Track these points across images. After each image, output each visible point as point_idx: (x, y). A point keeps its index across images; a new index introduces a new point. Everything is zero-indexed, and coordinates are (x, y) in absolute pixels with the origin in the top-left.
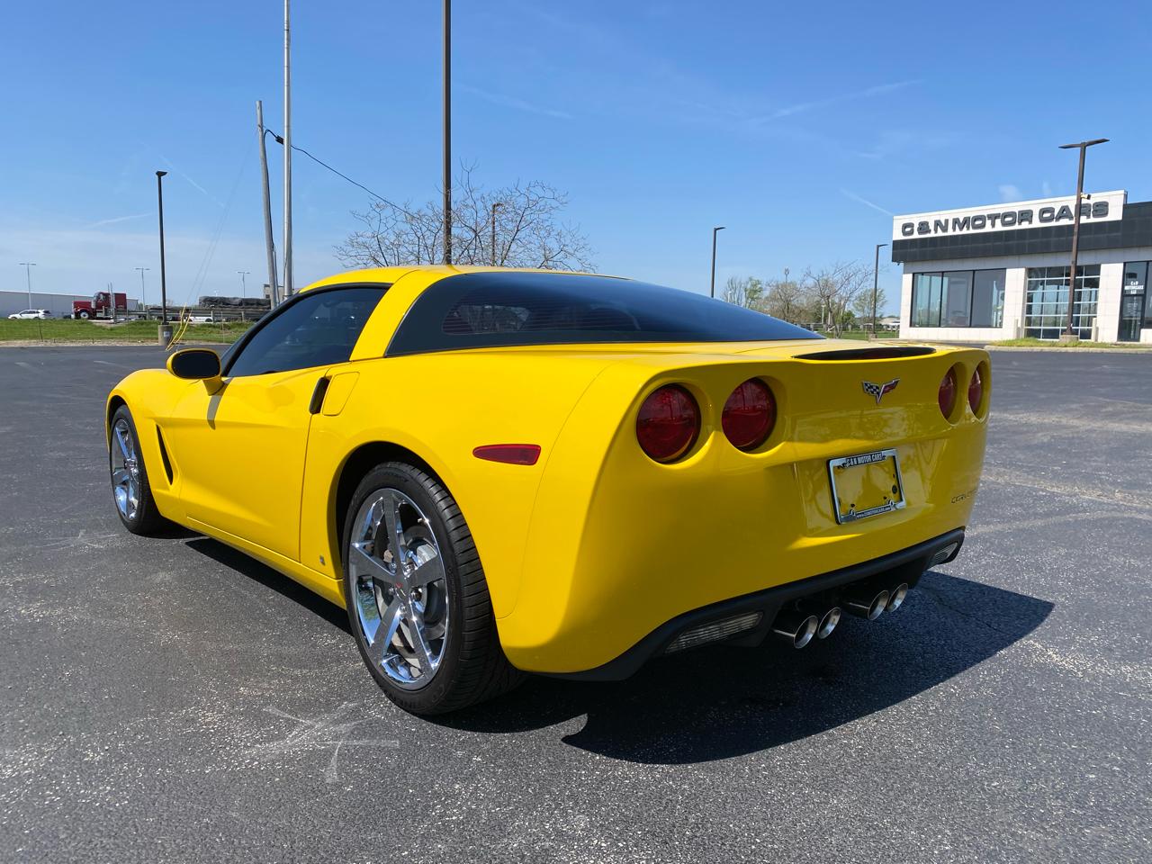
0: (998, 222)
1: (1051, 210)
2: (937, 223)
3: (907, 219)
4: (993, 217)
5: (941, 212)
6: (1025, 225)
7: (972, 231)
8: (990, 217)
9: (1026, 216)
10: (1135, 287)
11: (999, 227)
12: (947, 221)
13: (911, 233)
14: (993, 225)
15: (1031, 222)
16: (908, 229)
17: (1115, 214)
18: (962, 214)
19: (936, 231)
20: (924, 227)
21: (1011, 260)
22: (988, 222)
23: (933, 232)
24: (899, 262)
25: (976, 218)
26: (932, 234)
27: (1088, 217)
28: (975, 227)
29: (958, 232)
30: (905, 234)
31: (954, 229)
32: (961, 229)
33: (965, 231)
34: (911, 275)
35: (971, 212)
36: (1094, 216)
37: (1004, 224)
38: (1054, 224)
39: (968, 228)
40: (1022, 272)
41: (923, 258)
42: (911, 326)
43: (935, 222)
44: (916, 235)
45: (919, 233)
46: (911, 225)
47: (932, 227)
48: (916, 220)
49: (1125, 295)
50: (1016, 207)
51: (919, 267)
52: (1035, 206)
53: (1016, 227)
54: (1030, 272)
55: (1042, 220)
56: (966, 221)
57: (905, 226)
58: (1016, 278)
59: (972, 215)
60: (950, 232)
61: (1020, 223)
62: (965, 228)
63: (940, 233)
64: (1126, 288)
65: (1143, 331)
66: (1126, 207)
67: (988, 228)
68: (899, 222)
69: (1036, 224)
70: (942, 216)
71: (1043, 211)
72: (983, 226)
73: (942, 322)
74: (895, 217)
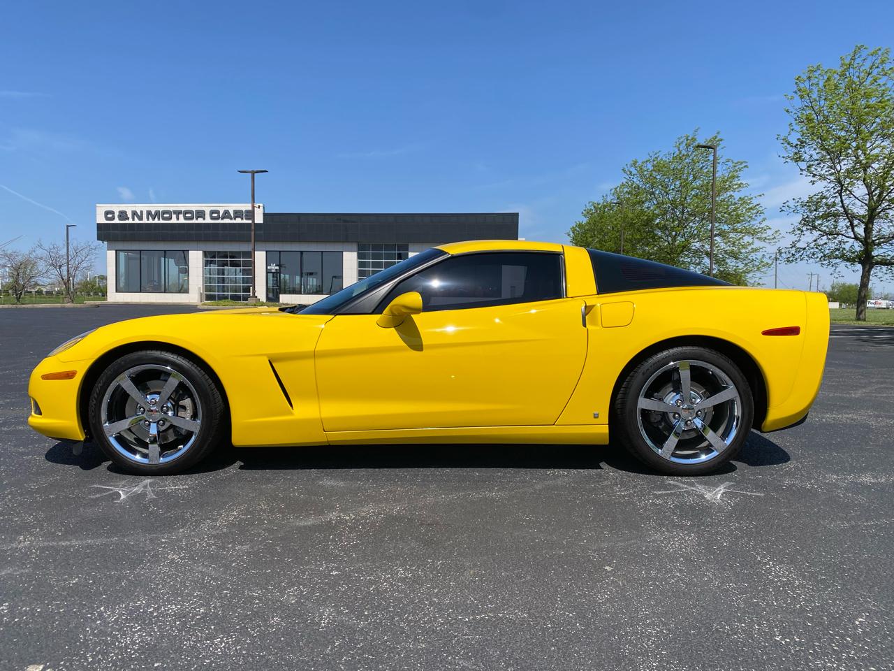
0: (181, 216)
1: (217, 212)
2: (134, 213)
3: (109, 207)
4: (178, 213)
5: (137, 205)
6: (200, 221)
7: (162, 221)
8: (175, 212)
9: (201, 214)
10: (274, 268)
11: (182, 220)
12: (142, 212)
13: (113, 218)
14: (178, 219)
15: (204, 219)
16: (110, 216)
17: (259, 219)
18: (154, 208)
19: (133, 219)
20: (123, 215)
21: (194, 244)
22: (174, 216)
23: (131, 219)
24: (103, 241)
25: (164, 212)
26: (130, 221)
27: (242, 219)
28: (164, 219)
29: (151, 221)
30: (107, 219)
31: (148, 219)
32: (154, 219)
33: (156, 221)
34: (114, 252)
35: (161, 207)
36: (246, 219)
37: (186, 218)
38: (220, 221)
39: (159, 219)
40: (200, 254)
41: (124, 239)
42: (117, 291)
43: (132, 211)
44: (117, 221)
45: (120, 219)
46: (113, 213)
47: (130, 215)
48: (116, 209)
49: (268, 272)
50: (194, 207)
51: (120, 246)
52: (207, 208)
53: (194, 221)
54: (205, 254)
55: (212, 218)
56: (157, 213)
57: (107, 213)
58: (196, 258)
59: (161, 210)
60: (145, 221)
61: (197, 219)
62: (156, 218)
63: (137, 221)
64: (269, 268)
65: (281, 295)
66: (265, 215)
67: (174, 220)
68: (101, 209)
69: (208, 220)
70: (139, 208)
71: (212, 212)
72: (170, 218)
73: (142, 288)
74: (97, 205)
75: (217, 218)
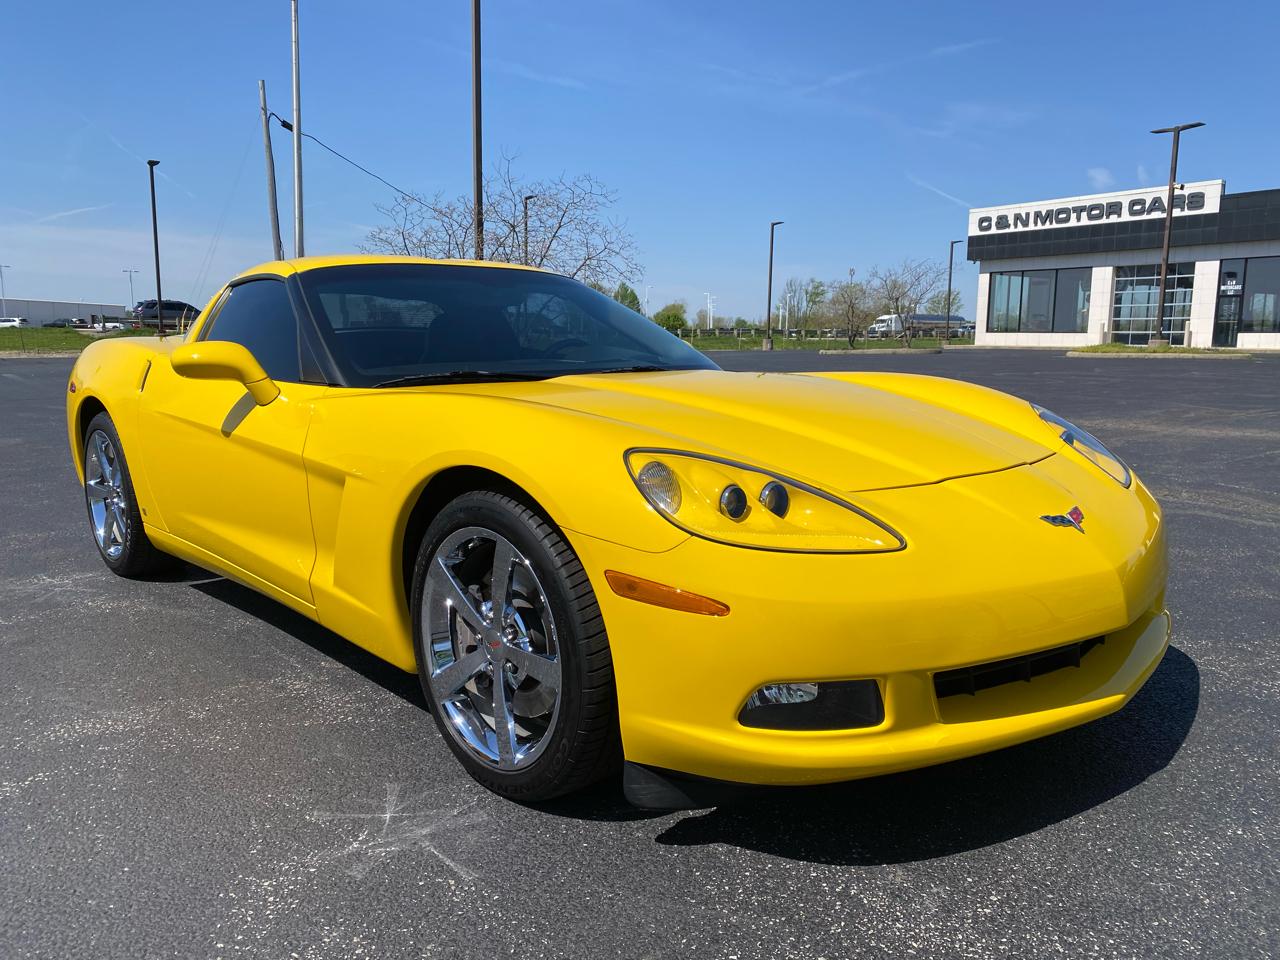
0: (1084, 215)
1: (1142, 202)
2: (1018, 217)
3: (984, 212)
4: (1079, 210)
5: (1022, 205)
6: (1114, 219)
7: (1055, 226)
8: (1075, 209)
9: (1115, 208)
10: (1232, 287)
11: (1085, 221)
12: (1028, 214)
13: (989, 228)
14: (1079, 219)
15: (1119, 215)
16: (985, 224)
17: (1212, 206)
18: (1044, 206)
19: (1016, 226)
20: (1002, 221)
21: (1101, 257)
22: (1073, 216)
23: (1012, 226)
24: (975, 261)
25: (1060, 211)
26: (1012, 229)
27: (1183, 209)
28: (1059, 221)
29: (1040, 227)
30: (982, 229)
31: (1036, 224)
32: (1043, 223)
33: (1048, 226)
34: (988, 275)
35: (1055, 204)
36: (1189, 209)
37: (1091, 217)
38: (1145, 217)
39: (1051, 223)
40: (1109, 270)
41: (1001, 256)
42: (987, 331)
43: (1015, 215)
44: (994, 231)
45: (998, 228)
46: (988, 219)
47: (1011, 221)
48: (994, 213)
49: (1221, 296)
50: (1104, 199)
51: (997, 266)
52: (1124, 198)
53: (1104, 221)
54: (1119, 271)
55: (1132, 213)
56: (1049, 214)
57: (982, 220)
58: (1102, 278)
59: (1055, 208)
60: (1031, 227)
61: (1108, 217)
62: (1048, 222)
63: (1020, 228)
64: (1223, 288)
65: (1239, 335)
66: (1224, 198)
67: (1073, 223)
68: (975, 215)
69: (1126, 217)
70: (1023, 209)
71: (1133, 203)
72: (1067, 220)
73: (1022, 326)
74: (971, 211)
75: (1099, 217)
